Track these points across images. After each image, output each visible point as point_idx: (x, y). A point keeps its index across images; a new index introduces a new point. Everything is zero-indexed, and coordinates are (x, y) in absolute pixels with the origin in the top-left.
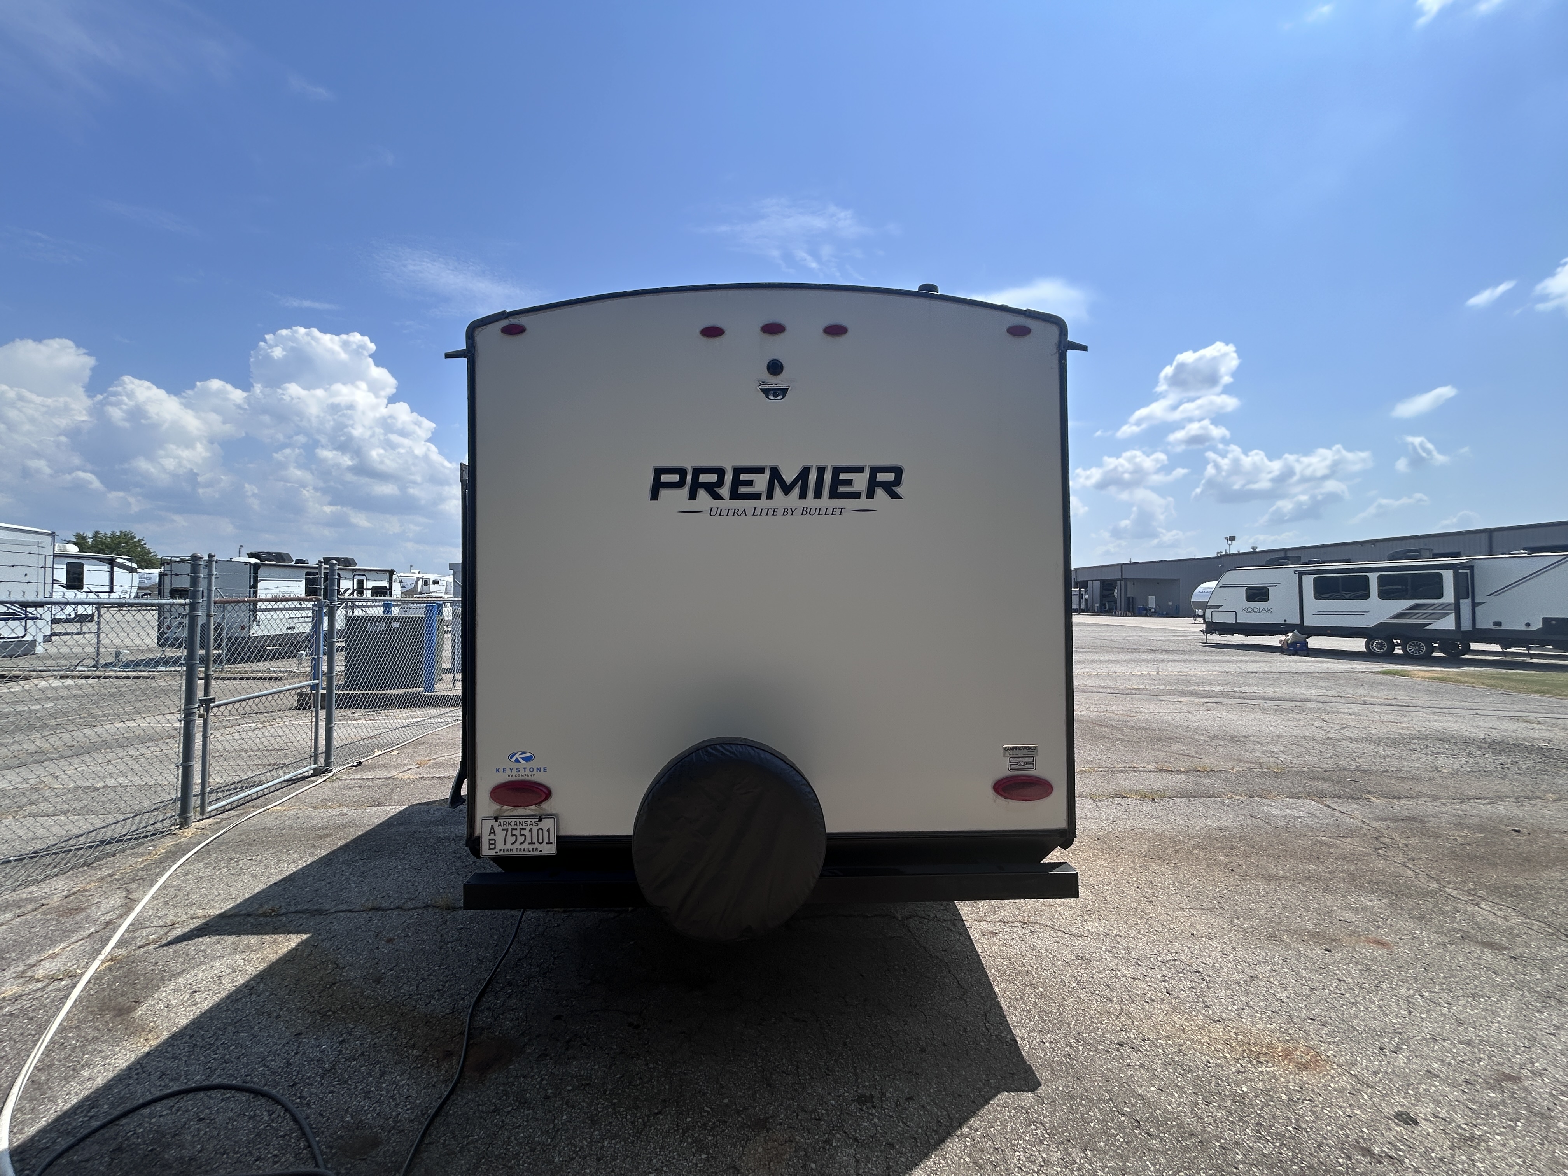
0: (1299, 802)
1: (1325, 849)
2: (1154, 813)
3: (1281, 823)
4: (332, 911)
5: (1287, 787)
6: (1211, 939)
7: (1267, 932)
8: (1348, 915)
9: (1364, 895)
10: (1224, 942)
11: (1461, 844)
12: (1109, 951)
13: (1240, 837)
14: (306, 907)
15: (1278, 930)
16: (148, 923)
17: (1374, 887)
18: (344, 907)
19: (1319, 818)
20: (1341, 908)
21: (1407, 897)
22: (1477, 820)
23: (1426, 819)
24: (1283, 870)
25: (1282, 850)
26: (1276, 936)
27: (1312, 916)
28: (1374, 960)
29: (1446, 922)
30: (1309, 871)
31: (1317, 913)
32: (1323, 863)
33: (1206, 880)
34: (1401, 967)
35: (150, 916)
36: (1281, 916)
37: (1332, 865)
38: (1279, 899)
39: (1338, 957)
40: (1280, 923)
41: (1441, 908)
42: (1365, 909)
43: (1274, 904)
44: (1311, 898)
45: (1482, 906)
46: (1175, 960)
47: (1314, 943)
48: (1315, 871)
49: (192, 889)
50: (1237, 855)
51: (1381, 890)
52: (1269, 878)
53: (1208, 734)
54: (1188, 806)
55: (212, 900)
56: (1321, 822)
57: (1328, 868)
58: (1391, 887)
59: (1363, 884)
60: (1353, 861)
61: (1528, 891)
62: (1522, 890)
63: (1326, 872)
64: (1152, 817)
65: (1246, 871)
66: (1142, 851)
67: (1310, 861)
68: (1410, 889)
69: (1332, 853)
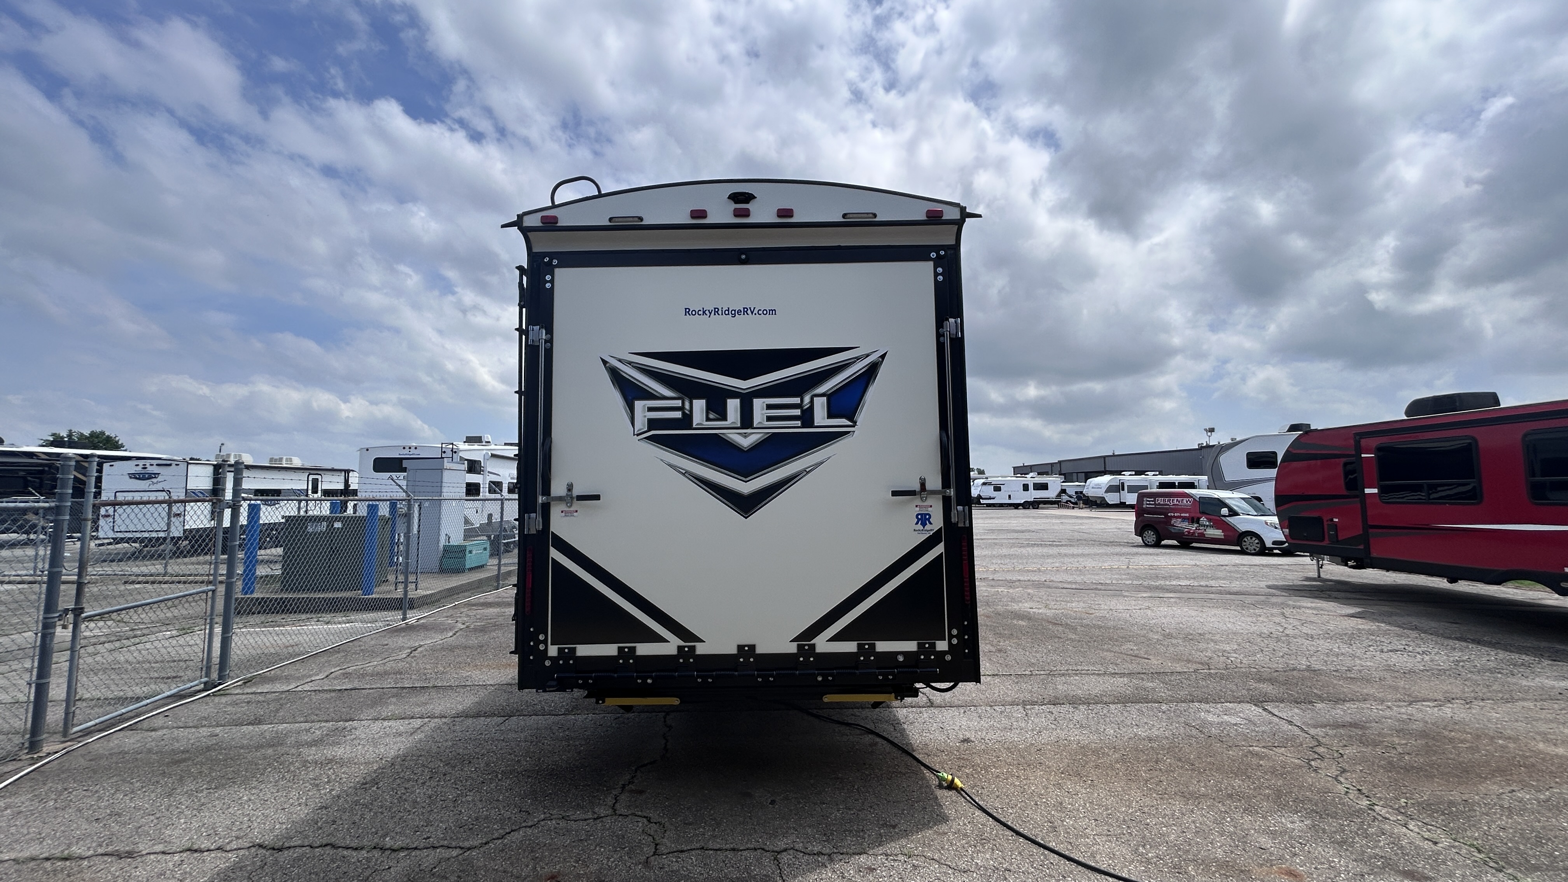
0: (1239, 707)
1: (1255, 761)
2: (1084, 722)
5: (1231, 690)
8: (1264, 840)
9: (1286, 815)
11: (1400, 753)
13: (1169, 748)
17: (1298, 805)
19: (1255, 724)
21: (1332, 818)
22: (1421, 725)
23: (1368, 725)
24: (1206, 786)
25: (1210, 763)
30: (1233, 787)
31: (1231, 838)
32: (1249, 777)
36: (1192, 842)
37: (1259, 780)
41: (1366, 830)
45: (1411, 827)
48: (1239, 787)
50: (1161, 770)
51: (1305, 809)
52: (1188, 796)
58: (1316, 805)
59: (1288, 802)
60: (1282, 775)
61: (1461, 808)
62: (1456, 807)
63: (1251, 788)
64: (1081, 726)
65: (1166, 789)
66: (1061, 766)
67: (1237, 775)
68: (1336, 807)
69: (1261, 766)
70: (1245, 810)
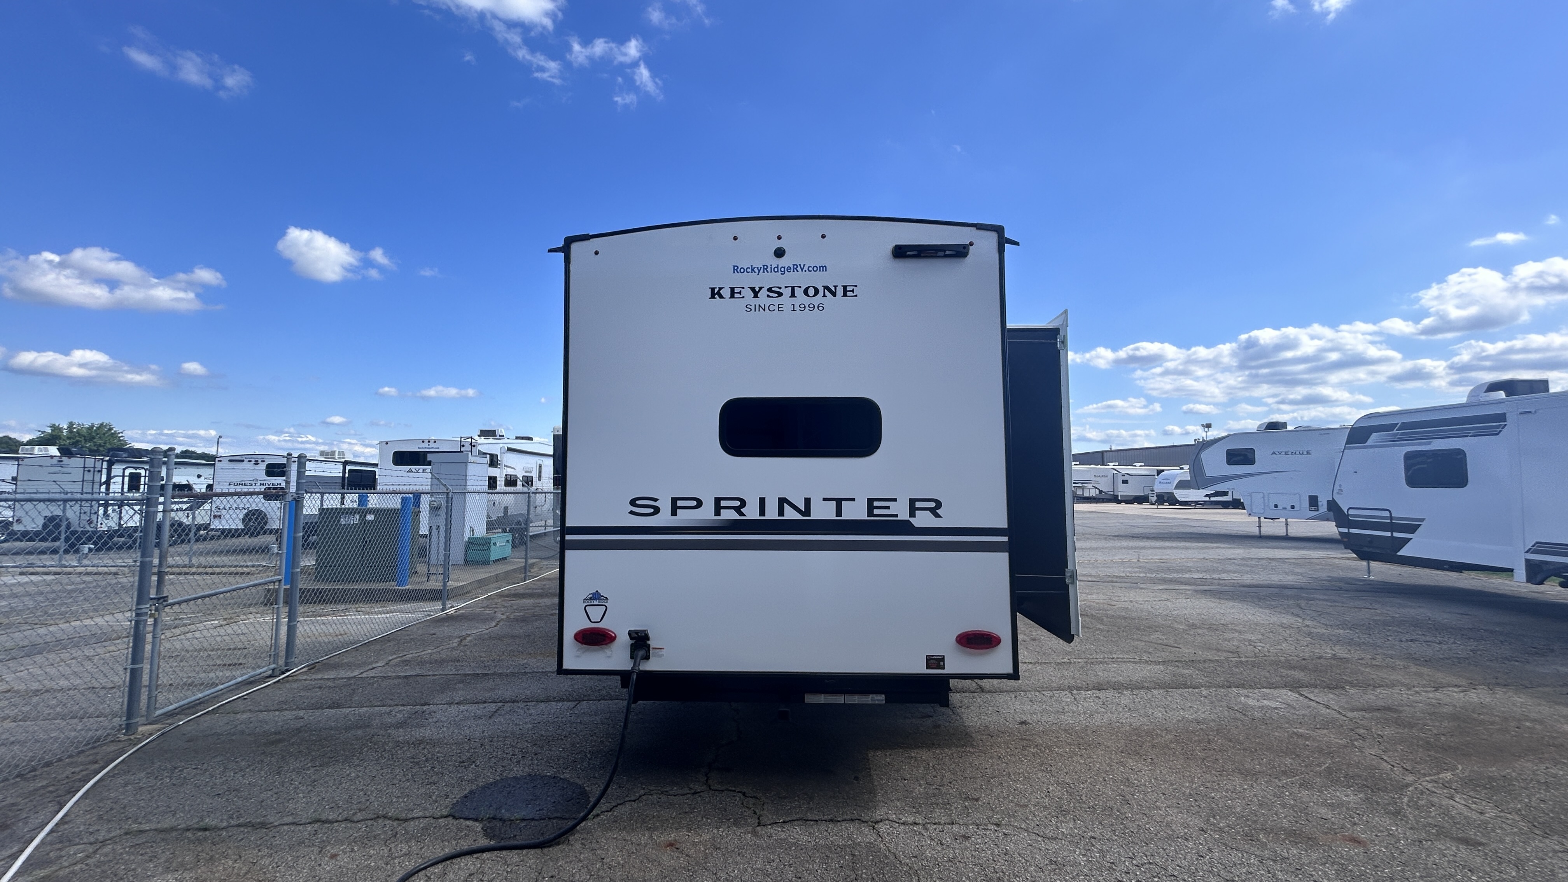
0: (1276, 692)
1: (1300, 741)
2: (1132, 706)
3: (1257, 715)
4: (276, 824)
5: (1265, 677)
6: (1187, 840)
7: (1243, 831)
8: (1324, 812)
10: (1200, 843)
11: (1436, 734)
12: (1083, 855)
13: (1217, 730)
14: (248, 820)
15: (1254, 829)
16: (77, 840)
17: (1350, 781)
18: (289, 819)
19: (1295, 708)
20: (1317, 805)
21: (1382, 792)
22: (1451, 708)
23: (1401, 709)
24: (1260, 764)
25: (1259, 743)
26: (1252, 836)
27: (1287, 813)
28: (1350, 860)
29: (1422, 817)
30: (1286, 765)
31: (1294, 810)
32: (1298, 756)
33: (1183, 776)
34: (1377, 867)
35: (81, 832)
36: (1258, 813)
37: (1308, 758)
38: (1255, 795)
39: (1315, 856)
40: (1255, 822)
41: (1417, 802)
42: (1341, 805)
43: (1251, 801)
44: (1287, 793)
45: (1457, 800)
46: (1150, 863)
47: (1290, 841)
48: (1291, 764)
49: (130, 801)
50: (1214, 749)
51: (1357, 784)
52: (1246, 774)
53: (1187, 623)
54: (1165, 698)
55: (150, 813)
56: (1297, 713)
57: (1304, 761)
58: (1366, 781)
59: (1339, 778)
60: (1329, 753)
61: (1501, 783)
62: (1496, 782)
63: (1302, 766)
64: (1130, 709)
65: (1223, 767)
66: (1119, 746)
67: (1286, 754)
68: (1385, 783)
69: (1308, 746)
70: (1301, 785)
